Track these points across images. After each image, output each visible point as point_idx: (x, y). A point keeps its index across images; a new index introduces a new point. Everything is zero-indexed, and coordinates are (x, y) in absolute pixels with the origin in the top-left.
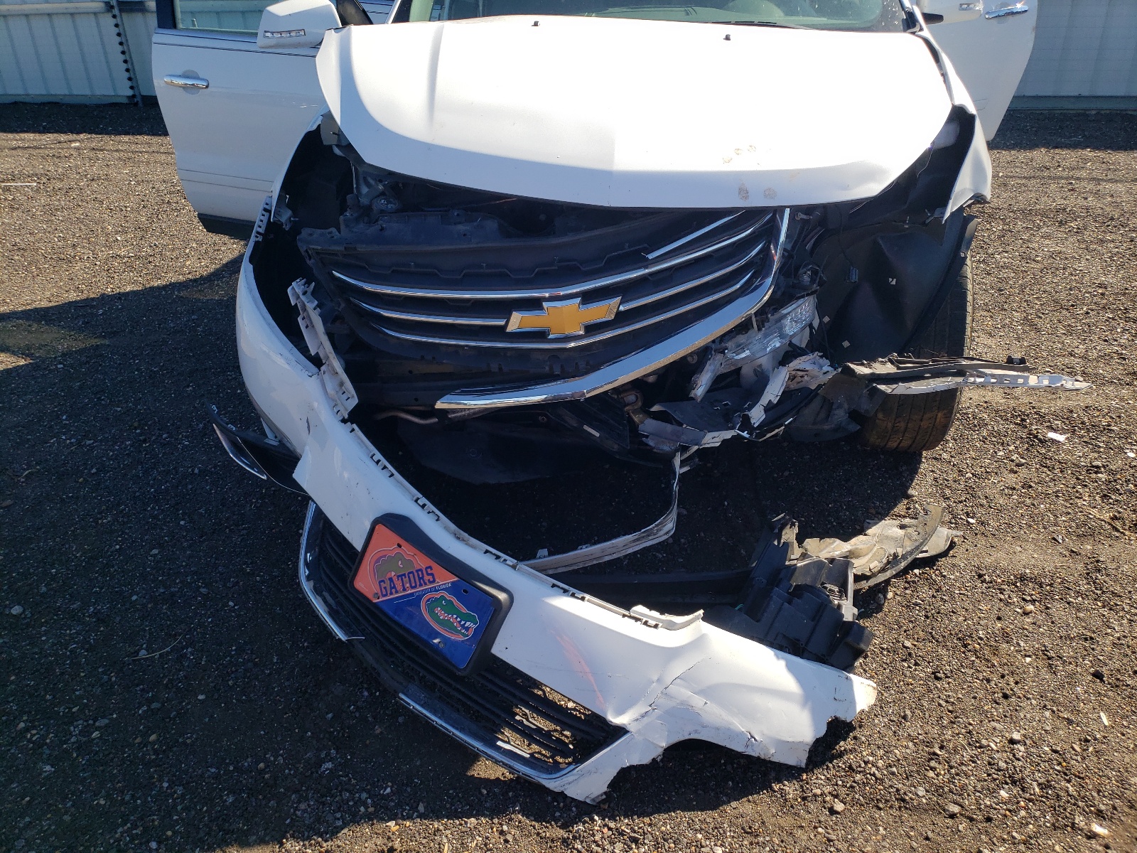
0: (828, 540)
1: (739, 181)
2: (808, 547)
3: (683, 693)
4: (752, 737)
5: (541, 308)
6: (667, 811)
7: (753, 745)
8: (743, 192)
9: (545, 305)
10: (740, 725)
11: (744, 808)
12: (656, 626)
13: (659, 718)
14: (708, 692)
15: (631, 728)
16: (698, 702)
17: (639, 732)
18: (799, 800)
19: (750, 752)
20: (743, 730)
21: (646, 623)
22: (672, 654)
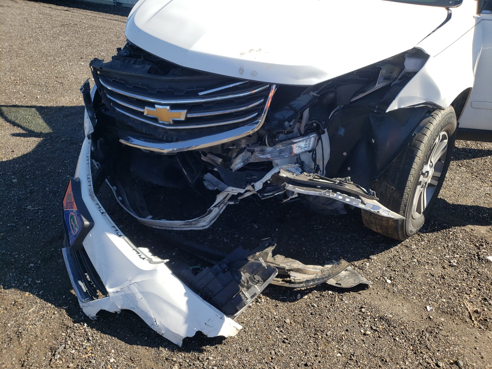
0: (291, 259)
1: (241, 65)
2: (277, 259)
3: (135, 290)
4: (155, 322)
5: (154, 107)
6: (112, 336)
7: (154, 325)
8: (241, 70)
9: (156, 106)
10: (152, 314)
11: (141, 351)
12: (143, 259)
13: (122, 296)
14: (145, 294)
15: (111, 295)
16: (139, 296)
17: (112, 297)
18: (164, 358)
19: (152, 327)
20: (153, 316)
21: (140, 256)
22: (141, 272)
